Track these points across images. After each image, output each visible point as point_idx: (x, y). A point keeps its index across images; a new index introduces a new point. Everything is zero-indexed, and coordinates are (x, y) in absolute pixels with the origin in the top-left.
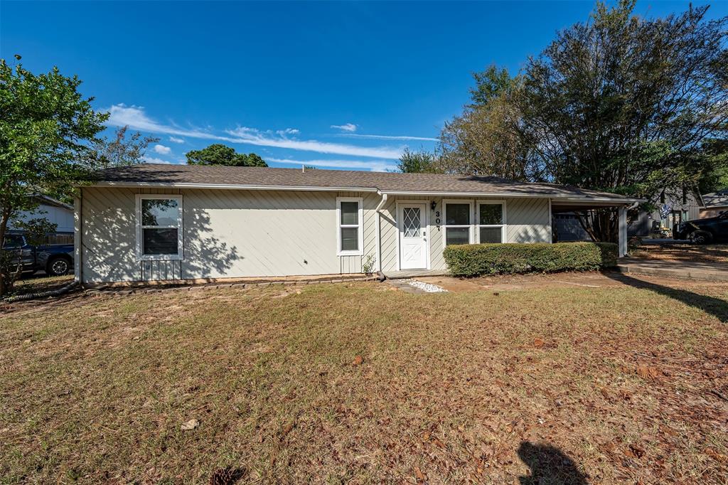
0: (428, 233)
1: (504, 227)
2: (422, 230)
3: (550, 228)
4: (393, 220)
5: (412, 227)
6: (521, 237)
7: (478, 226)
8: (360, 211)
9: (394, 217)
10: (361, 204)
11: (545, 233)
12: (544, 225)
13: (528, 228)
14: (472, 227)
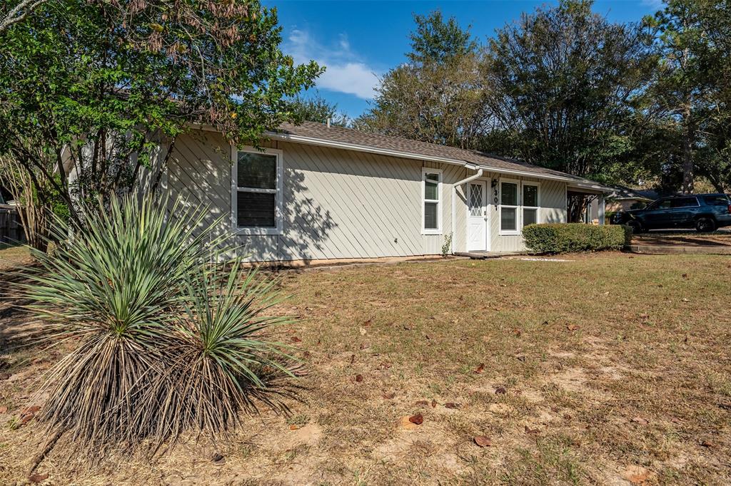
0: (489, 212)
1: (539, 209)
2: (484, 209)
3: (566, 212)
4: (464, 197)
5: (476, 207)
6: (548, 220)
7: (523, 207)
8: (440, 185)
9: (465, 193)
10: (441, 177)
11: (562, 216)
12: (562, 208)
13: (552, 210)
14: (518, 207)
